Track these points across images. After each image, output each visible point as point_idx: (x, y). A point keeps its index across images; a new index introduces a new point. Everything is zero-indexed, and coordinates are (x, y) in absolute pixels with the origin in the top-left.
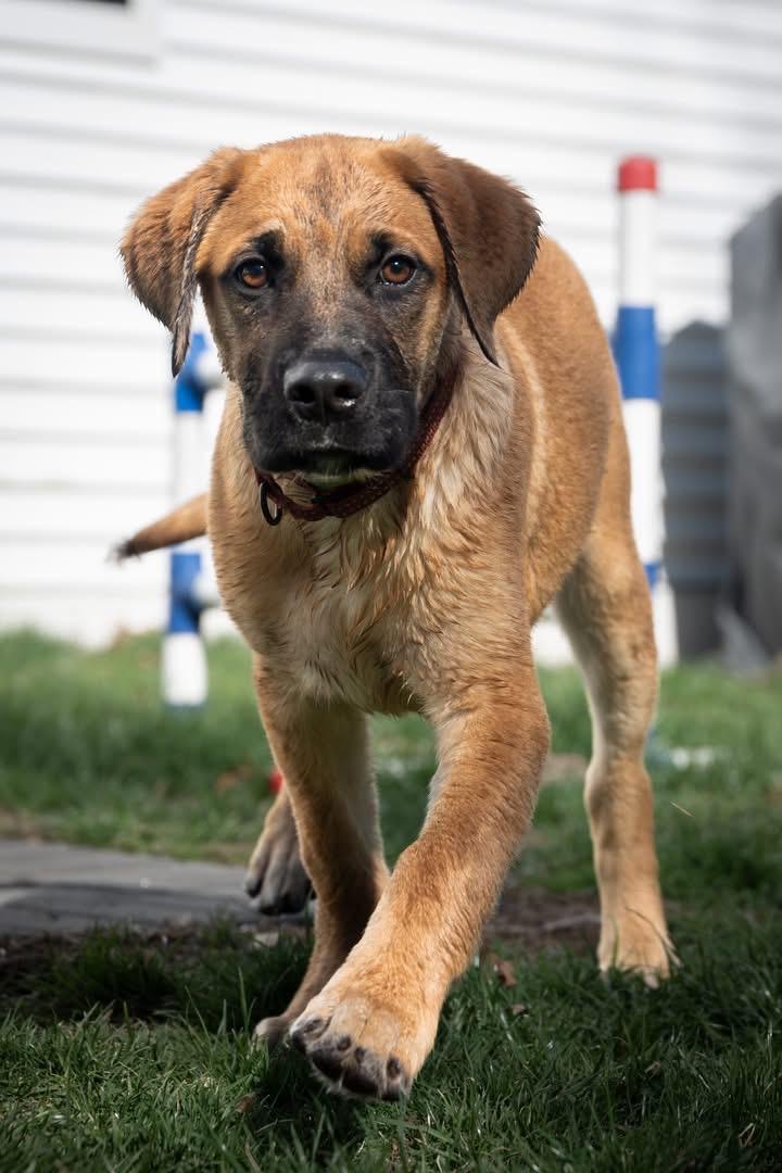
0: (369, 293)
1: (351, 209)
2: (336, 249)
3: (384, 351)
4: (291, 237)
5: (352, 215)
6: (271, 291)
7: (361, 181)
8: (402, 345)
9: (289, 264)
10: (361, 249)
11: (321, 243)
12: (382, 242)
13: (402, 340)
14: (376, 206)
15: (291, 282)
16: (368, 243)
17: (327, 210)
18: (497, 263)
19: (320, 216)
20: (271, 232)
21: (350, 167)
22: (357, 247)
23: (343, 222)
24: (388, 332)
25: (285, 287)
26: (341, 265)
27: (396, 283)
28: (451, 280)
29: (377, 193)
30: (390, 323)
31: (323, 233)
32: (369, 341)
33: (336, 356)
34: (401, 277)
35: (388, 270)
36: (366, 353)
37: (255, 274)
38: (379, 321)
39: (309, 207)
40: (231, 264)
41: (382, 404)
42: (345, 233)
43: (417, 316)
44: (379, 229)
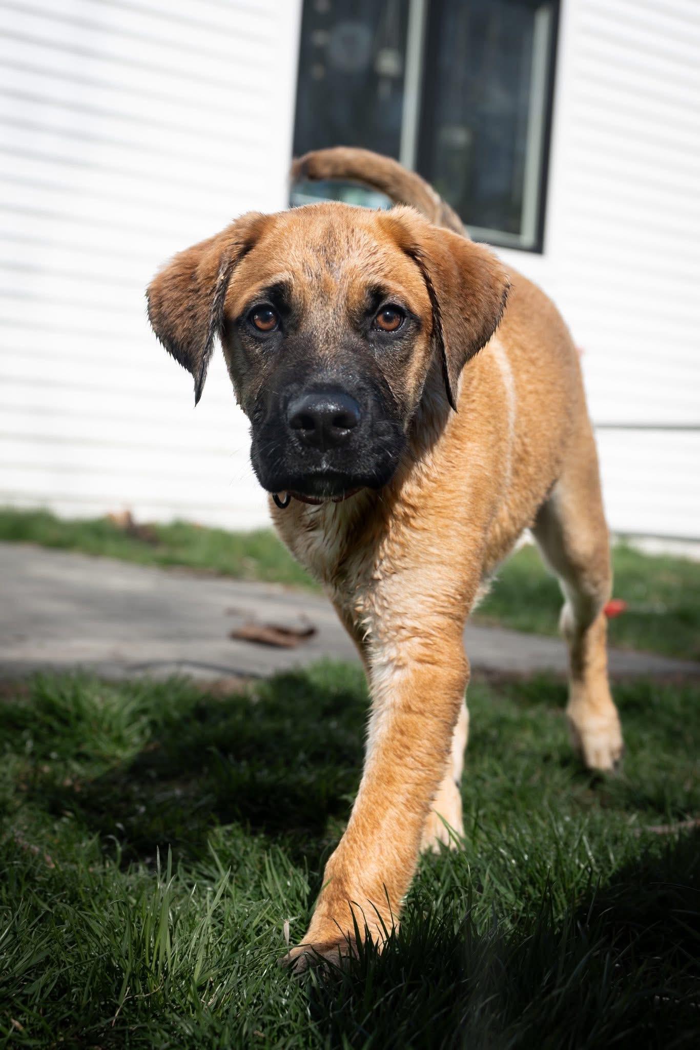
0: (365, 337)
1: (352, 265)
2: (337, 299)
3: (376, 388)
4: (299, 289)
5: (352, 271)
6: (280, 333)
7: (361, 243)
8: (391, 383)
9: (295, 312)
10: (360, 299)
11: (324, 293)
12: (377, 293)
13: (391, 378)
14: (373, 264)
15: (296, 327)
16: (366, 294)
17: (330, 266)
18: (473, 320)
19: (324, 272)
20: (281, 283)
21: (353, 231)
22: (356, 297)
23: (344, 277)
24: (380, 371)
25: (291, 331)
26: (342, 313)
27: (388, 331)
28: (436, 333)
29: (374, 253)
30: (382, 362)
31: (326, 286)
32: (363, 378)
33: (334, 390)
34: (392, 325)
35: (380, 318)
36: (360, 389)
37: (266, 319)
38: (372, 362)
39: (315, 264)
40: (245, 309)
41: (375, 433)
42: (346, 285)
43: (406, 359)
44: (376, 282)
